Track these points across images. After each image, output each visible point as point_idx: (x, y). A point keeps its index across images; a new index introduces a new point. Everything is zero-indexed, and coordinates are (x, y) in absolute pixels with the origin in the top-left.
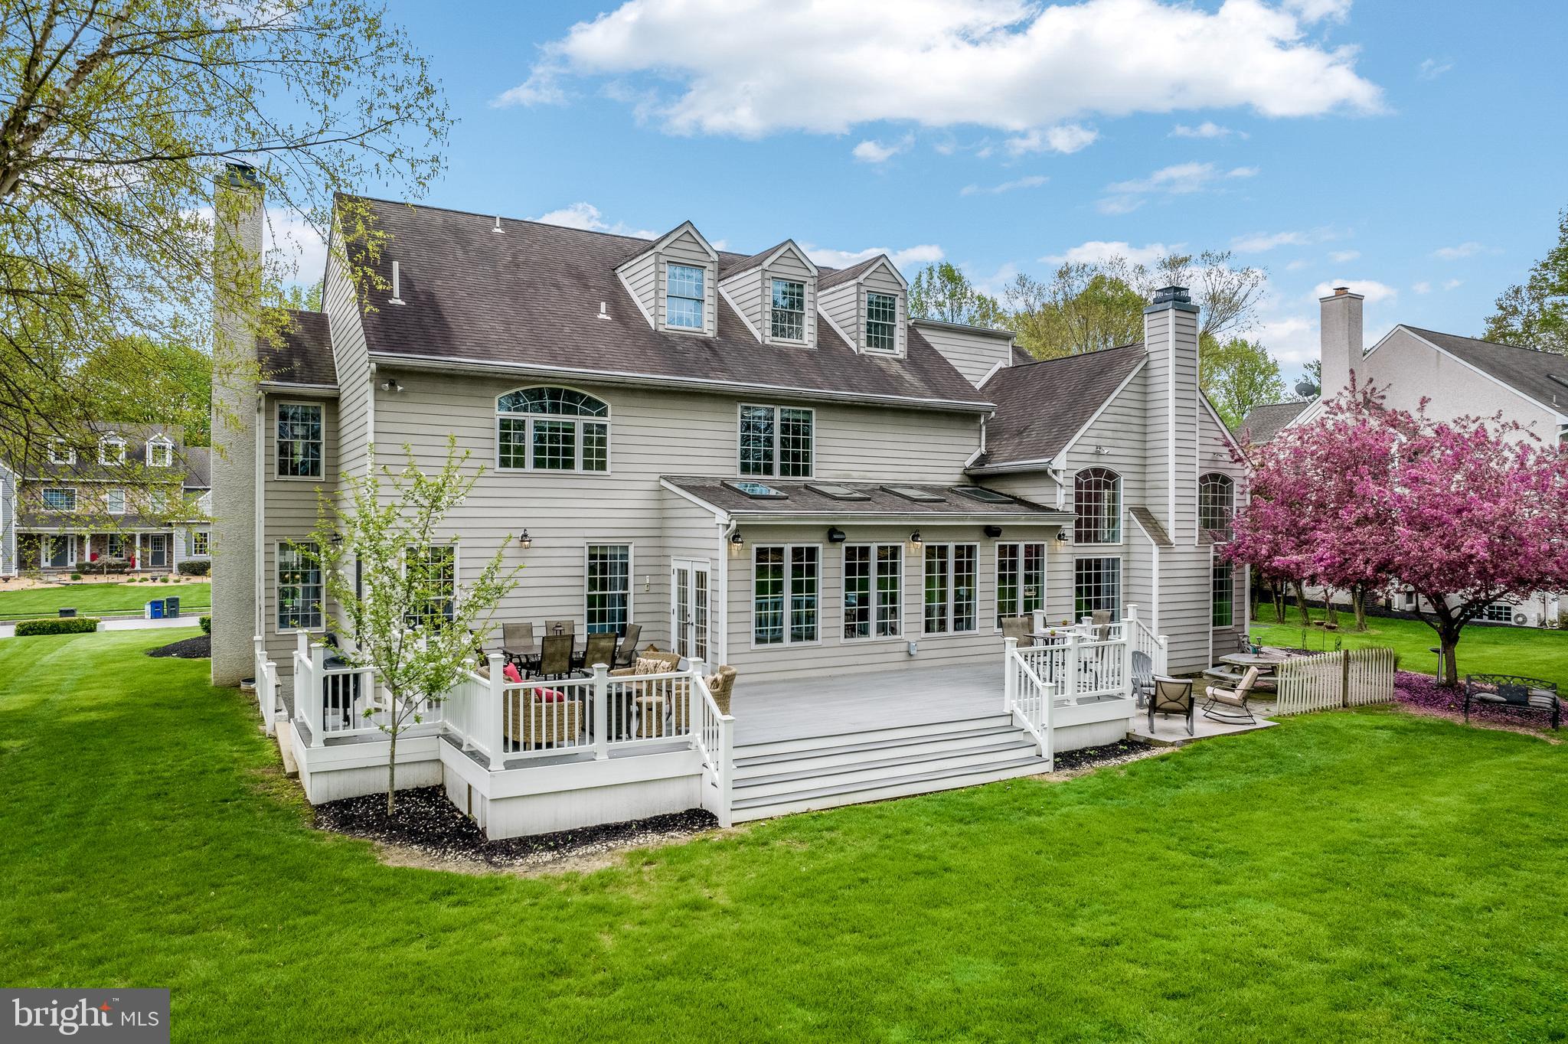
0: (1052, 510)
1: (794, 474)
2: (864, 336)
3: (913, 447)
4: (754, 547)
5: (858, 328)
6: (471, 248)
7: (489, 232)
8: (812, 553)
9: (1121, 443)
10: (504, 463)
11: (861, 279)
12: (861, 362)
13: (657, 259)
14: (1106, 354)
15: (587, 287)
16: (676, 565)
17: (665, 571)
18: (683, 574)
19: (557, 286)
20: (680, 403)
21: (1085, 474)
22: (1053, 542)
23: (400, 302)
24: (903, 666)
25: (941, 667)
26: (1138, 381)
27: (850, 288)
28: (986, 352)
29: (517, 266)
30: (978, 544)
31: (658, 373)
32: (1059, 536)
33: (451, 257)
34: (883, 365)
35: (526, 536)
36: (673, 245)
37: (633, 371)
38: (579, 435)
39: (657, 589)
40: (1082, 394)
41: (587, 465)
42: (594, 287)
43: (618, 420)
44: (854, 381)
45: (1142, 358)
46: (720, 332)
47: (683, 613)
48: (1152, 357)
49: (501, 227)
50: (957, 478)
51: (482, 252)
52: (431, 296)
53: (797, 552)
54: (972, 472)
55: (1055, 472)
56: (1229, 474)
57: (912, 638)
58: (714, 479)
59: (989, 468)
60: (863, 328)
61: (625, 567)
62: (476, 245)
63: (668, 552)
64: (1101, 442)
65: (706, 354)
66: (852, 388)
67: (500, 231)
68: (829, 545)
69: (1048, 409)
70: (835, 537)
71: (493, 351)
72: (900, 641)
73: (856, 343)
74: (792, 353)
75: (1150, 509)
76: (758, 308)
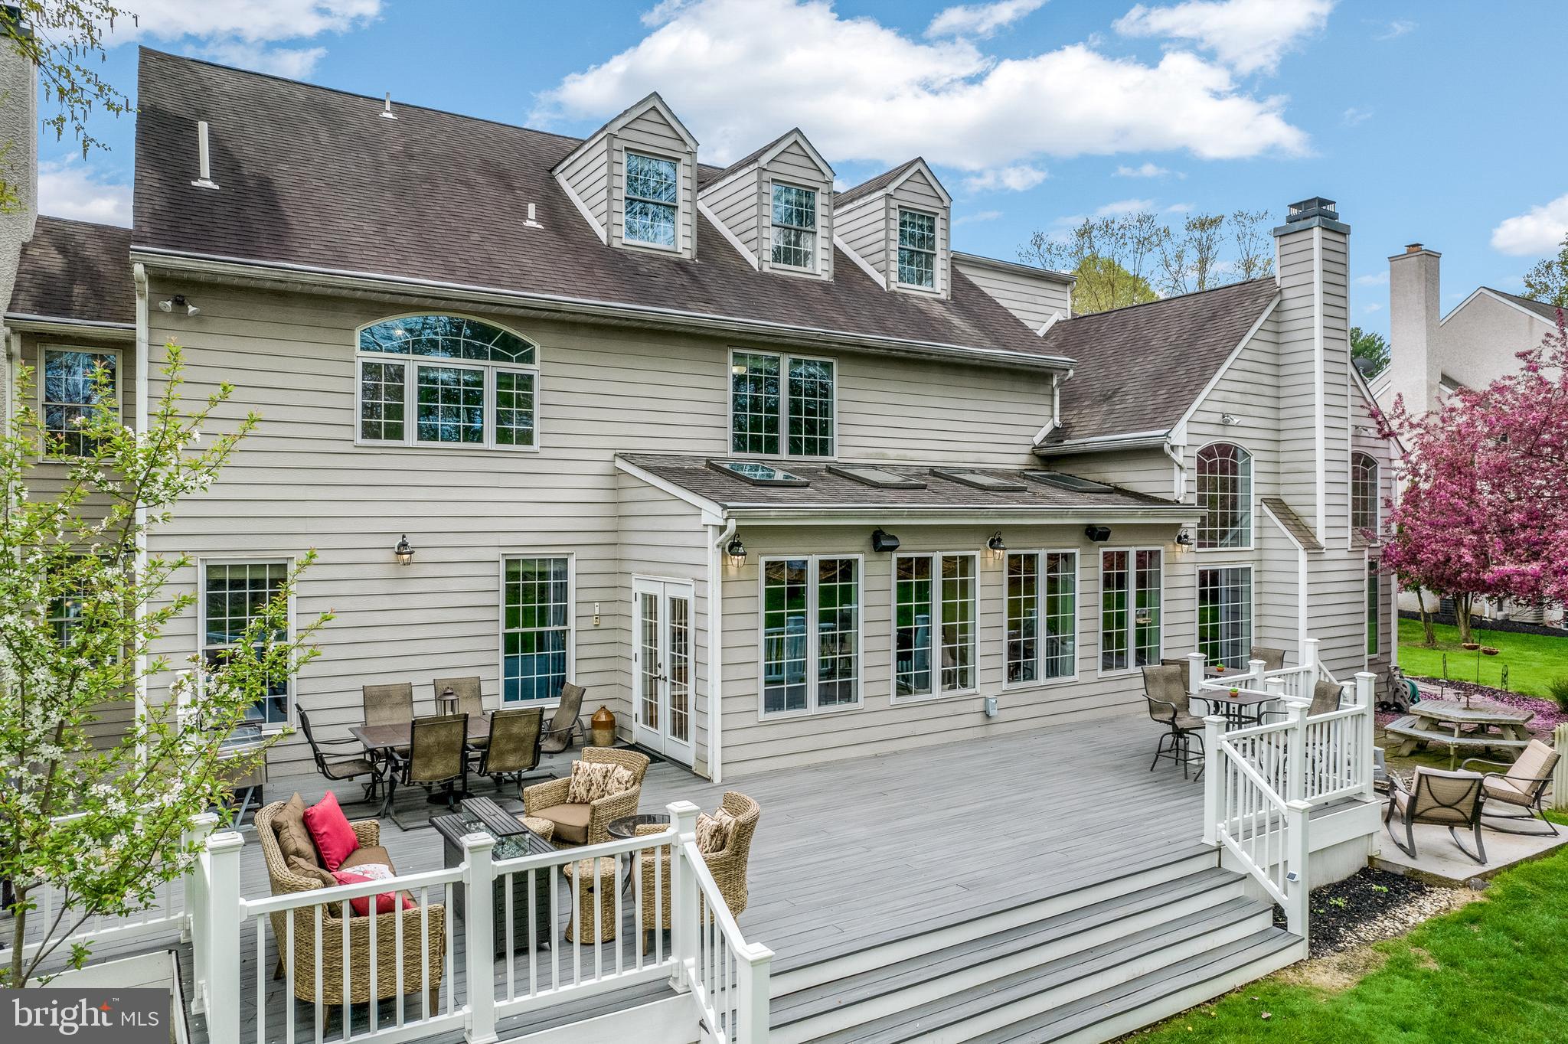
0: (1168, 502)
1: (808, 453)
2: (895, 266)
3: (967, 416)
4: (763, 560)
5: (887, 255)
6: (344, 131)
7: (374, 116)
8: (848, 569)
9: (1250, 410)
10: (370, 431)
11: (891, 188)
12: (893, 301)
13: (610, 144)
14: (1213, 294)
15: (510, 188)
16: (639, 587)
17: (622, 595)
18: (650, 601)
19: (467, 184)
20: (644, 347)
21: (1207, 452)
22: (1171, 547)
23: (210, 184)
24: (979, 733)
25: (1028, 733)
26: (1270, 326)
27: (876, 202)
28: (1040, 300)
29: (411, 157)
30: (1077, 551)
31: (610, 299)
32: (1180, 538)
33: (310, 139)
34: (922, 306)
35: (404, 545)
36: (632, 126)
37: (573, 295)
38: (490, 390)
39: (611, 622)
40: (1191, 345)
41: (503, 436)
42: (521, 189)
43: (552, 369)
44: (889, 324)
45: (1274, 296)
46: (700, 254)
47: (651, 659)
48: (1287, 294)
49: (392, 111)
50: (1024, 459)
51: (360, 138)
52: (265, 184)
53: (826, 566)
54: (1044, 451)
55: (1172, 448)
56: (1373, 454)
57: (990, 692)
58: (696, 459)
59: (1071, 444)
60: (895, 256)
61: (562, 589)
62: (352, 129)
63: (626, 567)
64: (1228, 408)
65: (682, 279)
66: (887, 331)
67: (390, 116)
68: (874, 557)
69: (1141, 368)
70: (884, 543)
71: (352, 257)
72: (974, 697)
73: (886, 274)
74: (800, 284)
75: (1287, 500)
76: (754, 222)
